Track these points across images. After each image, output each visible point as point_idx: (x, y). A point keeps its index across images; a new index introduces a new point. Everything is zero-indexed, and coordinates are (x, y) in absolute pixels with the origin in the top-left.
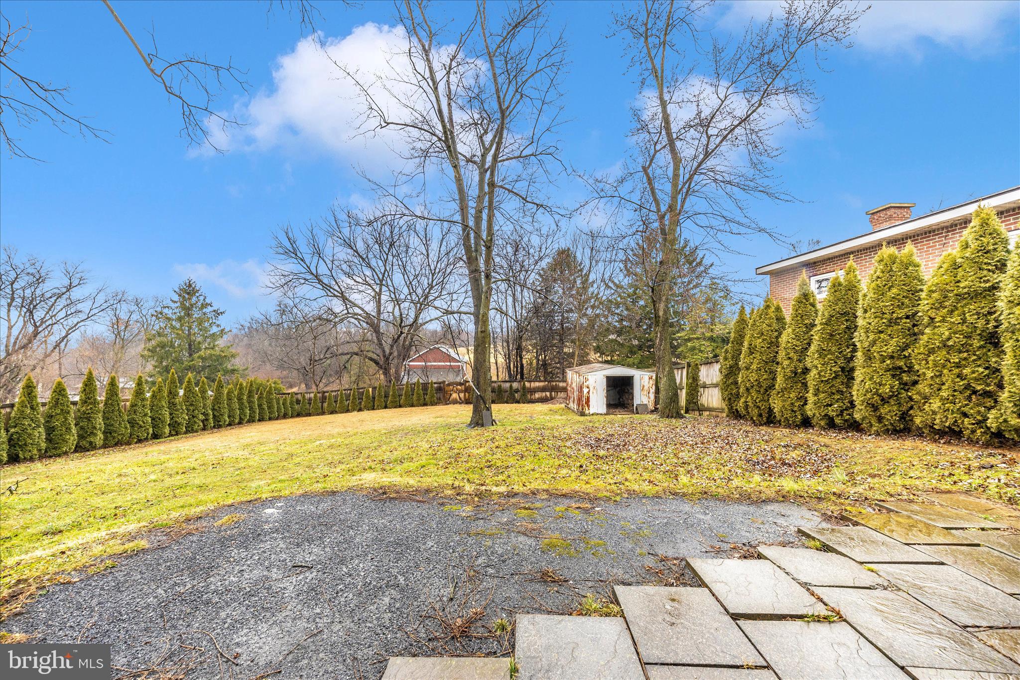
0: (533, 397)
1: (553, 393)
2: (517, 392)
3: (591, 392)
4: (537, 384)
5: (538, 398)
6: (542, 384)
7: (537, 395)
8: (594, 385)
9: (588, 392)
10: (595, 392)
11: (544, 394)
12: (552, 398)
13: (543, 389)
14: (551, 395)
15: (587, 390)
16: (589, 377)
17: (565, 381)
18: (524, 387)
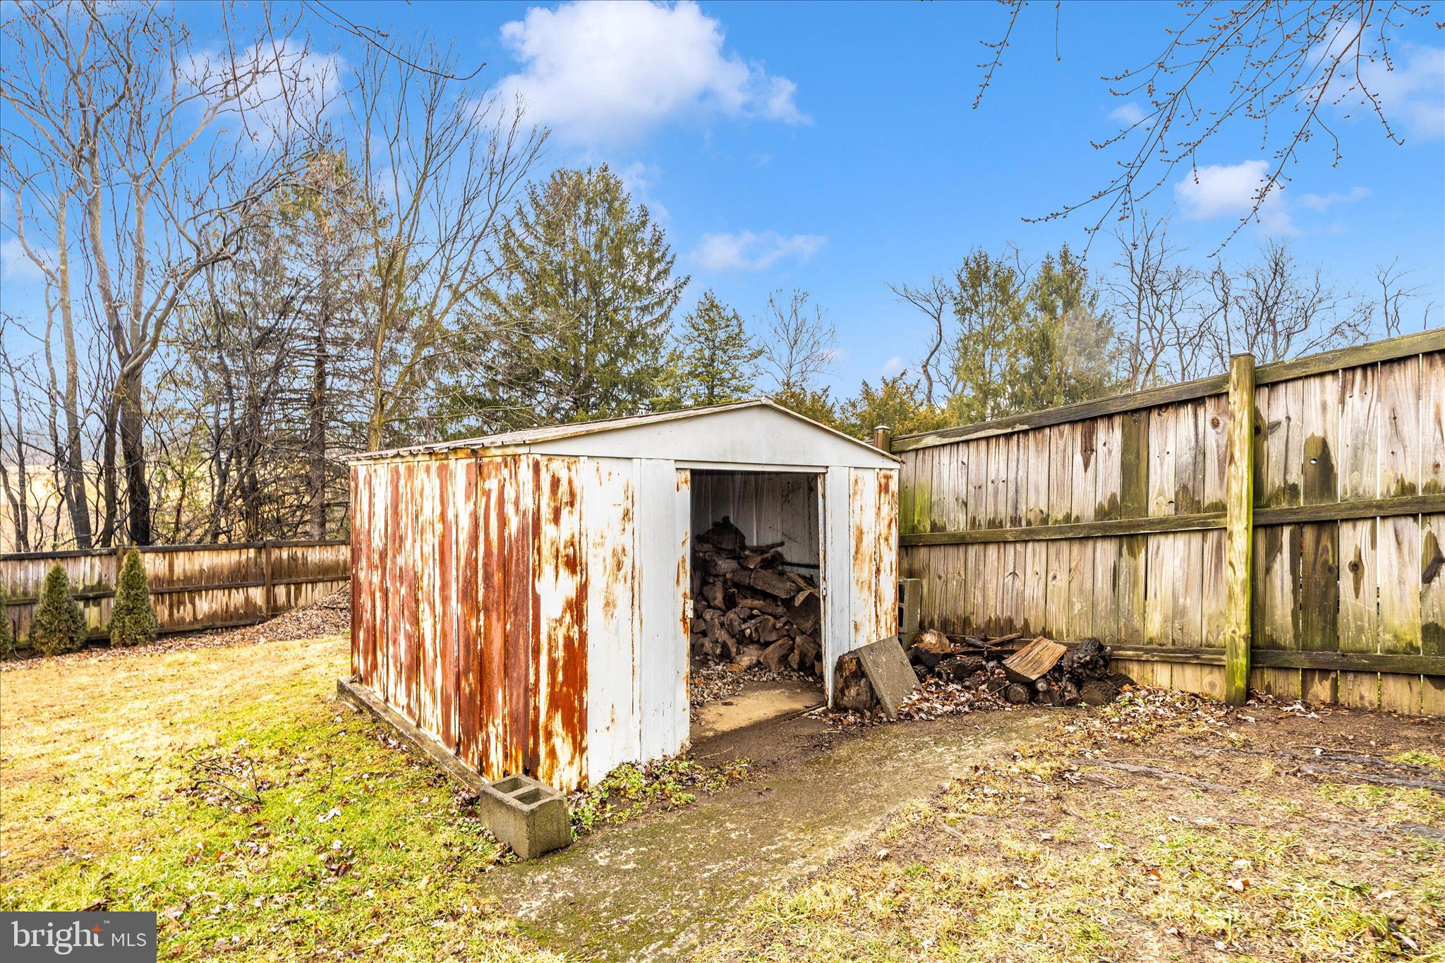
0: (186, 613)
1: (281, 591)
2: (96, 600)
3: (594, 605)
4: (206, 560)
5: (213, 616)
6: (227, 559)
7: (206, 605)
8: (616, 538)
9: (577, 608)
10: (621, 593)
11: (238, 598)
12: (275, 610)
13: (237, 579)
14: (270, 597)
15: (568, 585)
16: (584, 477)
17: (347, 537)
18: (133, 579)
